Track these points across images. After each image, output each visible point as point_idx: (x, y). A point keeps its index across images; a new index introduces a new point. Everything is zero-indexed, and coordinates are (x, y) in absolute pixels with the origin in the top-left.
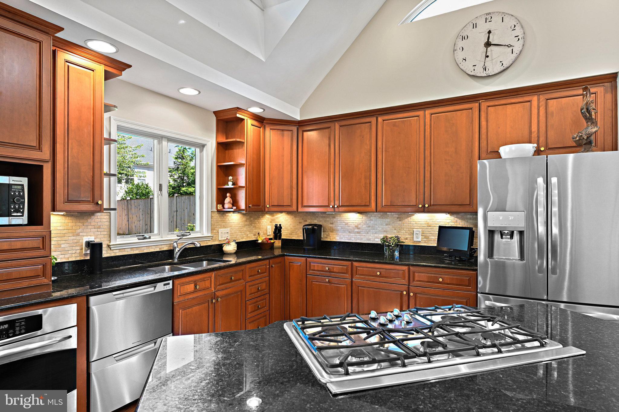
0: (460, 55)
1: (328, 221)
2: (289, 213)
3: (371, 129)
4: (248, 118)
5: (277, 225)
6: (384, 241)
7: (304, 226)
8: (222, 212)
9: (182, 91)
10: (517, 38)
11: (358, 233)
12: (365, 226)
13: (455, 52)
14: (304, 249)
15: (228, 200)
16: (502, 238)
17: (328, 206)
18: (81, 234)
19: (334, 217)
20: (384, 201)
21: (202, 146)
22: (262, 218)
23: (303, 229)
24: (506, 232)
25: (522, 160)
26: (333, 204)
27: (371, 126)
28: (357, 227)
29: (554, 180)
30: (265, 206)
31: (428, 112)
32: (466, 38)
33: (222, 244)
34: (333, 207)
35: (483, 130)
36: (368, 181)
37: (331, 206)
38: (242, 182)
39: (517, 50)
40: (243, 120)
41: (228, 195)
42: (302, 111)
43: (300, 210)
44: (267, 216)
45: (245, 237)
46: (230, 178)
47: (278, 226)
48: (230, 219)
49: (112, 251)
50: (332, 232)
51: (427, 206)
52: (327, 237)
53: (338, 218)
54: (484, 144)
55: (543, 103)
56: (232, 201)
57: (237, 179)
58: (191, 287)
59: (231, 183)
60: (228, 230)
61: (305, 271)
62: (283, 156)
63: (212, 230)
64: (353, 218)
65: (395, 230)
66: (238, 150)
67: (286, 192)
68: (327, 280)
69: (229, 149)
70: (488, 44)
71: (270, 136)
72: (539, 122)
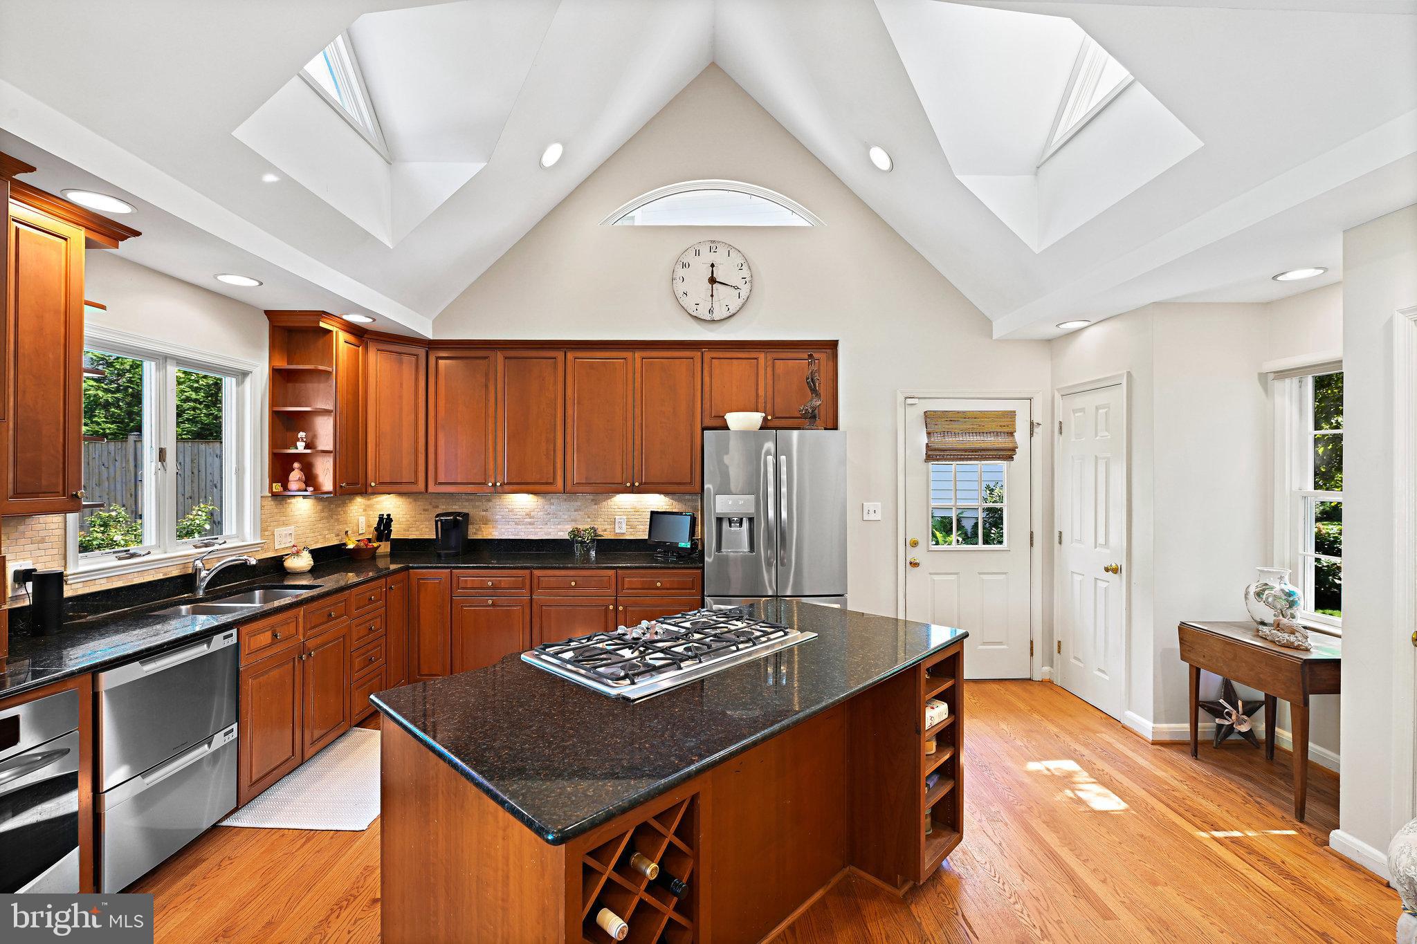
0: (680, 287)
1: (479, 507)
2: (400, 494)
3: (555, 368)
4: (338, 329)
5: (383, 515)
6: (575, 536)
7: (437, 516)
8: (280, 498)
9: (224, 278)
10: (744, 280)
11: (530, 524)
12: (542, 513)
13: (675, 282)
14: (439, 556)
15: (296, 475)
16: (730, 526)
17: (485, 484)
19: (489, 500)
20: (576, 476)
21: (242, 375)
23: (436, 522)
24: (735, 519)
26: (493, 481)
27: (555, 363)
28: (529, 515)
29: (783, 458)
30: (366, 485)
31: (638, 355)
32: (687, 266)
33: (282, 557)
34: (494, 485)
35: (706, 388)
36: (551, 447)
37: (490, 484)
38: (326, 441)
39: (744, 294)
40: (330, 332)
41: (296, 465)
42: (437, 323)
43: (432, 488)
44: (359, 501)
45: (321, 541)
46: (302, 434)
47: (385, 517)
48: (294, 509)
50: (486, 524)
51: (637, 484)
52: (475, 533)
53: (497, 502)
54: (707, 406)
55: (770, 363)
56: (304, 477)
57: (315, 436)
58: (266, 638)
59: (304, 444)
60: (290, 529)
61: (448, 592)
62: (401, 397)
63: (263, 530)
64: (522, 502)
65: (589, 517)
66: (316, 385)
67: (407, 460)
68: (490, 602)
69: (296, 381)
70: (713, 281)
71: (377, 361)
72: (766, 384)
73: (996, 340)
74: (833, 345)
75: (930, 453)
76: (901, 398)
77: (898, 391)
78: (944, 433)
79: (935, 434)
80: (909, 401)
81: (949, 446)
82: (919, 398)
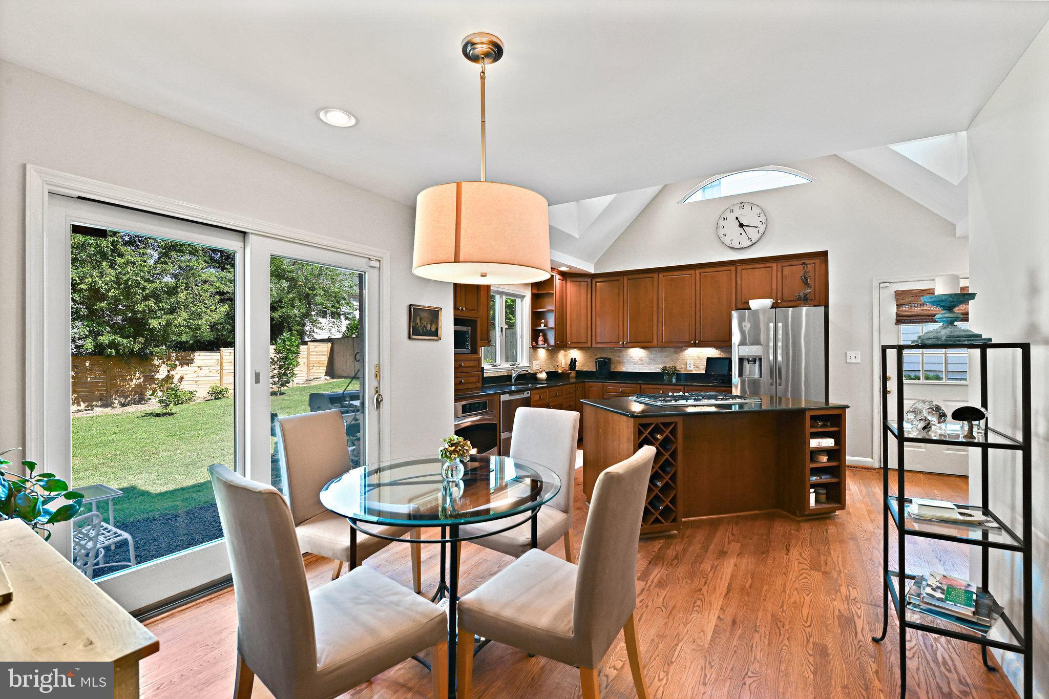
0: (721, 232)
1: (616, 355)
2: (580, 348)
4: (558, 275)
5: (572, 359)
6: (664, 371)
7: (595, 359)
8: (535, 348)
11: (641, 364)
12: (648, 359)
13: (718, 229)
14: (597, 378)
15: (541, 338)
16: (748, 363)
17: (618, 343)
19: (621, 352)
20: (664, 338)
21: (523, 297)
23: (596, 362)
24: (751, 359)
25: (764, 310)
26: (622, 341)
27: (653, 280)
28: (640, 360)
29: (780, 325)
30: (566, 343)
31: (698, 271)
32: (725, 220)
33: (536, 373)
34: (623, 343)
35: (739, 287)
36: (651, 323)
37: (621, 343)
38: (551, 324)
39: (761, 231)
41: (541, 334)
42: (596, 265)
43: (594, 345)
44: (563, 352)
45: (549, 368)
46: (543, 321)
47: (574, 359)
50: (620, 364)
51: (697, 342)
52: (614, 368)
53: (624, 353)
54: (739, 297)
55: (780, 269)
56: (543, 339)
57: (547, 322)
61: (602, 393)
62: (580, 302)
63: (530, 361)
64: (637, 352)
65: (672, 361)
66: (548, 299)
67: (583, 331)
69: (540, 298)
70: (741, 225)
71: (571, 287)
72: (777, 282)
73: (958, 238)
74: (825, 254)
75: (898, 318)
76: (876, 284)
77: (874, 279)
78: (911, 305)
79: (904, 306)
80: (882, 285)
81: (913, 313)
82: (890, 283)
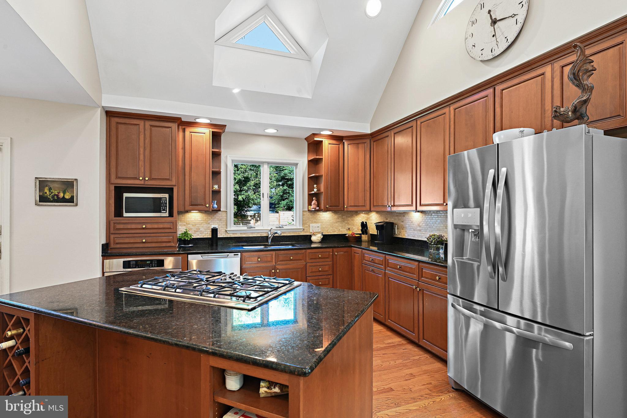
0: (470, 42)
3: (412, 132)
4: (326, 139)
9: (266, 131)
10: (521, 5)
11: (420, 231)
12: (424, 224)
13: (467, 41)
15: (314, 202)
18: (210, 223)
21: (295, 165)
22: (356, 217)
26: (390, 204)
27: (412, 130)
28: (419, 225)
30: (344, 207)
31: (452, 108)
33: (311, 235)
37: (388, 206)
38: (322, 188)
40: (321, 141)
41: (314, 198)
42: (372, 124)
46: (316, 185)
47: (364, 223)
48: (321, 217)
49: (228, 234)
53: (407, 217)
55: (558, 72)
57: (319, 186)
59: (316, 189)
60: (319, 225)
61: (361, 261)
62: (358, 165)
63: (304, 224)
64: (417, 217)
67: (361, 194)
68: (371, 269)
69: (318, 164)
70: (494, 22)
71: (348, 150)
